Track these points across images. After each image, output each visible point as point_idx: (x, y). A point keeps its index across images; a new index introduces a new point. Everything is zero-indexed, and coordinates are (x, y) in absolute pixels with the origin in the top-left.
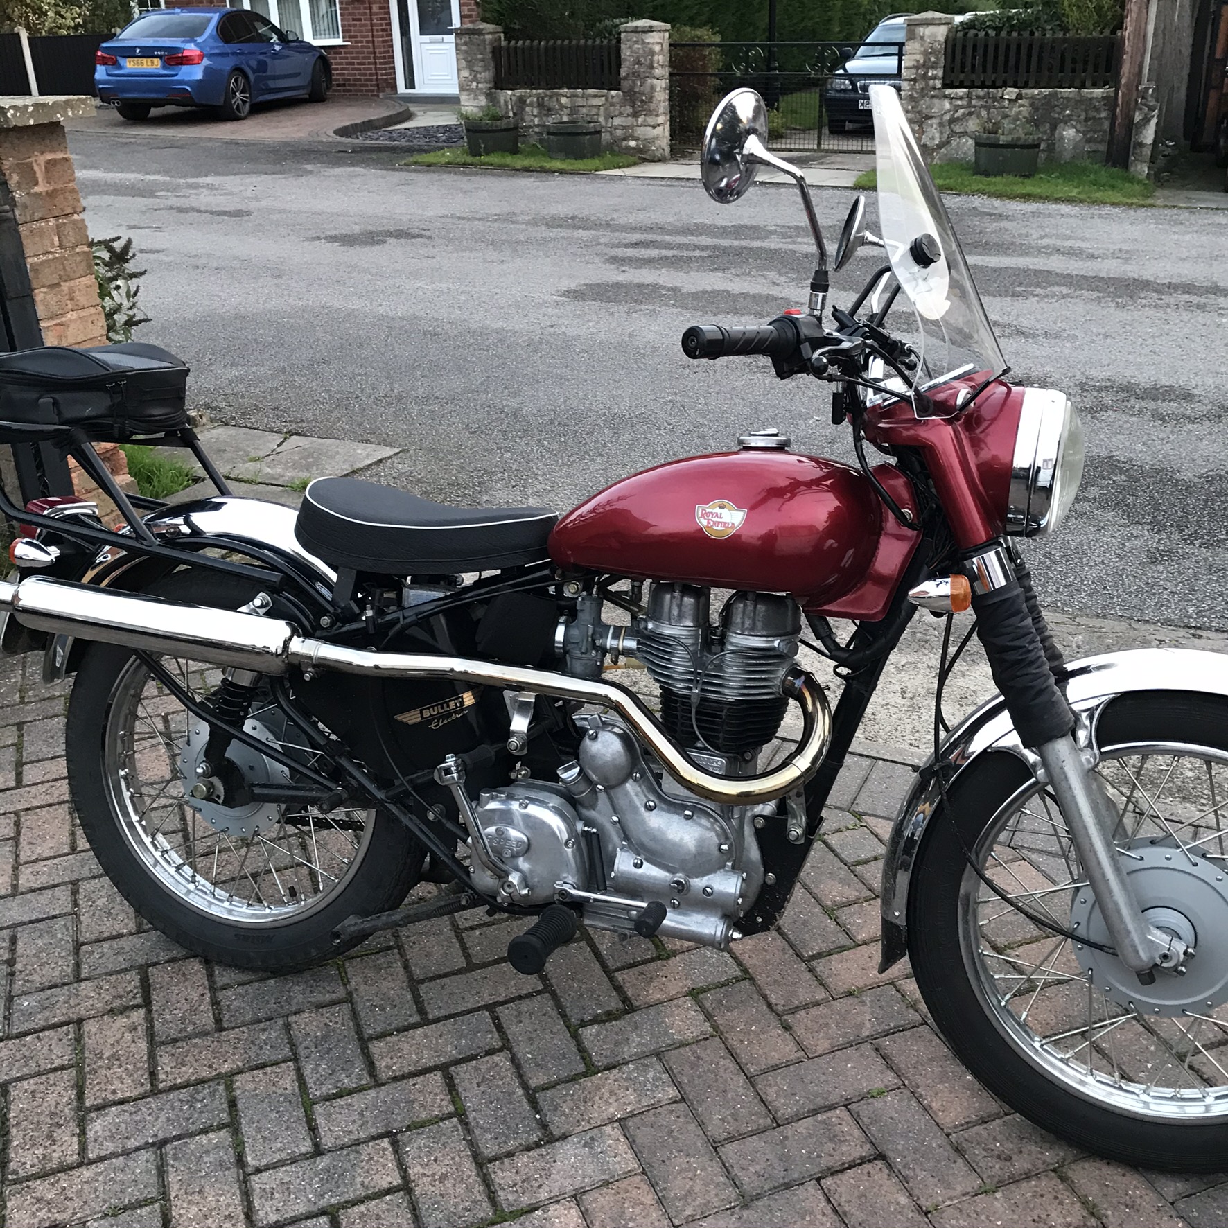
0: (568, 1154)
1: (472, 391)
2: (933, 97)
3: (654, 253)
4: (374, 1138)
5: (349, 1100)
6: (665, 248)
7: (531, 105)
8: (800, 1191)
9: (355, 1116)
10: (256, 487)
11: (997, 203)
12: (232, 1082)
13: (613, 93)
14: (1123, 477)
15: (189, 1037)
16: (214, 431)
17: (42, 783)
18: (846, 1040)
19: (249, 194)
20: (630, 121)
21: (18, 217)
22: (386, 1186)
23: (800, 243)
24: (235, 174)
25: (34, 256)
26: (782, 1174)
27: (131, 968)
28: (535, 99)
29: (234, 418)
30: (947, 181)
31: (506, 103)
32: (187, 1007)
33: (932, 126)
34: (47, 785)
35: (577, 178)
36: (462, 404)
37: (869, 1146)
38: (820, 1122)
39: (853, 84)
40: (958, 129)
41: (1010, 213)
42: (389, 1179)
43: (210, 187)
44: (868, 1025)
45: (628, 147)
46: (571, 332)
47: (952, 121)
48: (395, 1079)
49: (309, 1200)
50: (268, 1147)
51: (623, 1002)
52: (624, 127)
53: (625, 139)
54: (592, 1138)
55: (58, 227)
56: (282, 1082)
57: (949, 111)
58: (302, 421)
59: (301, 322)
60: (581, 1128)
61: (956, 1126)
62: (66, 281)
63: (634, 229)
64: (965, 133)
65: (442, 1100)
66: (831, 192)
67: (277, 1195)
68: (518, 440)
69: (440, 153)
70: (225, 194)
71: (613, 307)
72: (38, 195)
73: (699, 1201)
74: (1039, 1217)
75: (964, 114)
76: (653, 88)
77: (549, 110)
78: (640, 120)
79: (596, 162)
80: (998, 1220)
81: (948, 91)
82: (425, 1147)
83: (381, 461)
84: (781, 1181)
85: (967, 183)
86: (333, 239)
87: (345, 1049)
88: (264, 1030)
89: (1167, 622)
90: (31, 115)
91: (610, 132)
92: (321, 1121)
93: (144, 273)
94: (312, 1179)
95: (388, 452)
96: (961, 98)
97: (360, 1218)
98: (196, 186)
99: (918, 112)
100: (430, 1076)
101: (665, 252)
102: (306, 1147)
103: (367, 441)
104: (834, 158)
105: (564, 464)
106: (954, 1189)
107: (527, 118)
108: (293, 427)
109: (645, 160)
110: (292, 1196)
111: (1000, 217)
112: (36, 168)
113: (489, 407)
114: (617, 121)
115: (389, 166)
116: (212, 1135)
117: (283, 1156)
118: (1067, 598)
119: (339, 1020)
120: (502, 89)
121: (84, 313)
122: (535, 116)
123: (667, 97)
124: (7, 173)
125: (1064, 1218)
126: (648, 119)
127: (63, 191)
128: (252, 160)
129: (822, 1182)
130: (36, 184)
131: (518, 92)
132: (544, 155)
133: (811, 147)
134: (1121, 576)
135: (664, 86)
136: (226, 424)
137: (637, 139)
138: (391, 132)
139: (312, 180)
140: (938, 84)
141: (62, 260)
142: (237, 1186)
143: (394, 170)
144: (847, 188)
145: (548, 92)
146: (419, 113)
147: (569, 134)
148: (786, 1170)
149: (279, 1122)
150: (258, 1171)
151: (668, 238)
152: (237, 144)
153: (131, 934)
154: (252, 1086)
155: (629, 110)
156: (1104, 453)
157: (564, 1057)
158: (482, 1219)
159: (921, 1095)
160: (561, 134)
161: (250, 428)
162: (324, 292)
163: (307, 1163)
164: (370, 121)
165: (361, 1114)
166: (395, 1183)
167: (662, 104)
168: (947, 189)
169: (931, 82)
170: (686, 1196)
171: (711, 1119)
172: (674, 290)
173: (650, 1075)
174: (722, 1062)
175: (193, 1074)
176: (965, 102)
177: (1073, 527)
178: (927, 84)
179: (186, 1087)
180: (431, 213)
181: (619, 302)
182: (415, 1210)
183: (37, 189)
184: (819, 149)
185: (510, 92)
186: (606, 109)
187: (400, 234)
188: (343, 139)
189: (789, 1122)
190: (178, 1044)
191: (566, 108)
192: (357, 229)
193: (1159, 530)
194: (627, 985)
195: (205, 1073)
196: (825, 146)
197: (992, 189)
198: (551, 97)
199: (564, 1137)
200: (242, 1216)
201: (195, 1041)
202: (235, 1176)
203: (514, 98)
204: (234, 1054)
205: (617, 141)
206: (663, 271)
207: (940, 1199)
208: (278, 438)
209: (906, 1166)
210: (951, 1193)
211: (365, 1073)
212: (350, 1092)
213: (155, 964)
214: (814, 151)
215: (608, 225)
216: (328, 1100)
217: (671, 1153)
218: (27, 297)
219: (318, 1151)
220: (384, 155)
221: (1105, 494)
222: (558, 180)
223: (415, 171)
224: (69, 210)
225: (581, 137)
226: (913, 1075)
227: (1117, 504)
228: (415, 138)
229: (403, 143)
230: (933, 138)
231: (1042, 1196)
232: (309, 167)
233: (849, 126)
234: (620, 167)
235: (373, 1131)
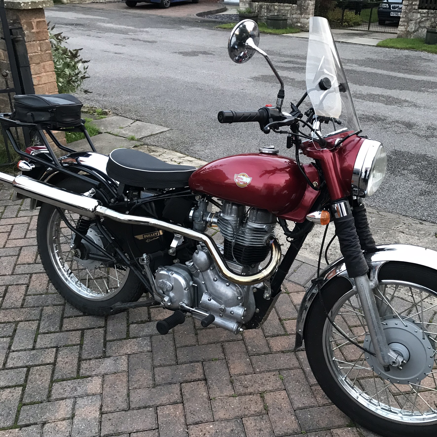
0: (108, 362)
1: (204, 110)
2: (414, 12)
3: (291, 65)
4: (52, 347)
5: (50, 335)
6: (296, 64)
7: (264, 8)
8: (173, 386)
9: (49, 340)
10: (117, 137)
11: (430, 55)
12: (18, 324)
13: (294, 5)
14: (426, 163)
15: (12, 309)
16: (112, 117)
17: (4, 225)
18: (214, 341)
19: (159, 35)
20: (299, 16)
21: (25, 40)
22: (49, 362)
23: (347, 65)
24: (157, 28)
25: (31, 53)
26: (170, 379)
27: (4, 285)
28: (266, 6)
29: (121, 113)
30: (413, 45)
31: (255, 7)
32: (15, 299)
33: (412, 24)
34: (5, 226)
35: (275, 36)
36: (199, 115)
37: (203, 376)
38: (191, 366)
39: (390, 6)
40: (422, 25)
41: (434, 59)
42: (50, 360)
43: (147, 32)
44: (223, 338)
45: (297, 26)
46: (248, 92)
47: (420, 22)
48: (67, 331)
49: (24, 363)
50: (19, 345)
51: (149, 318)
52: (297, 18)
53: (297, 23)
54: (117, 359)
55: (40, 44)
56: (32, 326)
57: (419, 18)
58: (143, 116)
59: (157, 82)
60: (115, 355)
61: (235, 374)
62: (42, 62)
63: (288, 56)
64: (425, 27)
65: (78, 339)
66: (367, 47)
67: (15, 359)
68: (212, 129)
69: (229, 24)
70: (151, 35)
71: (268, 84)
72: (34, 32)
73: (141, 383)
74: (247, 407)
75: (425, 20)
76: (308, 4)
77: (270, 10)
78: (303, 16)
79: (284, 31)
80: (233, 406)
81: (420, 10)
82: (66, 353)
83: (162, 132)
84: (169, 382)
85: (420, 47)
86: (181, 53)
87: (56, 319)
88: (35, 310)
89: (414, 217)
90: (30, 5)
91: (292, 20)
92: (38, 340)
93: (89, 61)
94: (27, 356)
95: (166, 129)
96: (425, 13)
97: (36, 370)
98: (143, 31)
99: (407, 18)
100: (78, 332)
101: (295, 65)
102: (31, 347)
103: (161, 125)
104: (374, 34)
105: (224, 139)
106: (223, 394)
107: (262, 13)
108: (138, 118)
109: (303, 31)
110: (20, 360)
111: (429, 60)
112: (33, 23)
113: (208, 117)
114: (294, 16)
115: (210, 28)
116: (5, 339)
117: (23, 348)
118: (380, 204)
119: (58, 310)
120: (255, 2)
121: (48, 73)
122: (265, 12)
123: (314, 8)
124: (23, 24)
125: (255, 409)
126: (305, 15)
127: (43, 32)
128: (165, 23)
129: (182, 384)
130: (33, 29)
131: (260, 3)
132: (266, 27)
133: (365, 29)
134: (406, 198)
135: (313, 3)
136: (118, 115)
137: (301, 23)
138: (217, 16)
139: (182, 32)
140: (416, 7)
141: (41, 55)
142: (5, 355)
143: (212, 29)
144: (374, 46)
145: (271, 4)
146: (229, 9)
147: (275, 20)
148: (172, 379)
149: (26, 338)
150: (13, 351)
151: (299, 60)
152: (162, 17)
153: (9, 275)
154: (23, 326)
155: (299, 12)
156: (423, 153)
157: (121, 333)
158: (72, 377)
159: (229, 363)
160: (272, 20)
161: (125, 117)
162: (170, 72)
163: (28, 351)
164: (210, 11)
165: (51, 340)
166: (51, 362)
167: (312, 11)
168: (412, 49)
169: (414, 7)
170: (137, 381)
171: (157, 359)
172: (293, 79)
173: (145, 342)
174: (170, 342)
175: (7, 320)
176: (426, 15)
177: (397, 179)
178: (412, 8)
179: (4, 323)
180: (218, 46)
181: (270, 82)
182: (54, 371)
183: (33, 31)
184: (368, 31)
185: (257, 3)
186: (291, 11)
187: (205, 53)
188: (200, 18)
189: (182, 364)
190: (7, 310)
191: (277, 10)
192: (190, 50)
193: (429, 184)
194: (153, 313)
195: (11, 320)
196: (371, 29)
197: (430, 49)
198: (271, 6)
199: (110, 357)
200: (2, 364)
201: (12, 310)
202: (6, 352)
203: (258, 5)
204: (22, 316)
205: (293, 23)
206: (292, 72)
207: (217, 396)
208: (132, 121)
209: (211, 384)
210: (222, 395)
211: (59, 327)
212: (51, 333)
213: (11, 285)
214: (366, 31)
215: (279, 54)
216: (43, 334)
217: (139, 367)
218: (28, 67)
219: (34, 348)
220: (211, 24)
221: (416, 168)
222: (269, 36)
223: (219, 30)
224: (45, 38)
225: (279, 21)
226: (230, 356)
227: (419, 172)
228: (224, 18)
229: (219, 20)
230: (412, 29)
231: (251, 401)
232: (183, 27)
233: (387, 22)
234: (292, 33)
235: (52, 345)
